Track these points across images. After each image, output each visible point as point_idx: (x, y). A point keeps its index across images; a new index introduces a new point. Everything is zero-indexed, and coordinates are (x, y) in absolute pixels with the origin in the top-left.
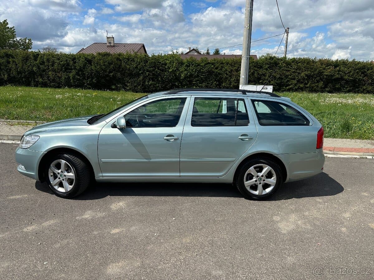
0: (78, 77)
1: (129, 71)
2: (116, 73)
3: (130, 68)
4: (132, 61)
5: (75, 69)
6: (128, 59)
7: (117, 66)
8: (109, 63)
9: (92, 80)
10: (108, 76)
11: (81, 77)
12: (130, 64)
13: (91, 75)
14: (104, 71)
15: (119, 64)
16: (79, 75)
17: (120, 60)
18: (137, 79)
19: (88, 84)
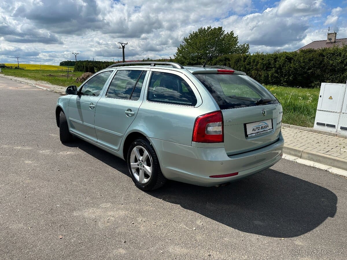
0: (276, 75)
1: (331, 66)
2: (316, 70)
3: (333, 63)
4: (337, 55)
5: (275, 67)
6: (333, 54)
7: (318, 63)
8: (309, 60)
9: (289, 77)
10: (306, 73)
11: (279, 74)
12: (335, 59)
13: (289, 72)
14: (302, 68)
15: (321, 59)
16: (277, 73)
17: (324, 56)
18: (340, 76)
19: (284, 82)
